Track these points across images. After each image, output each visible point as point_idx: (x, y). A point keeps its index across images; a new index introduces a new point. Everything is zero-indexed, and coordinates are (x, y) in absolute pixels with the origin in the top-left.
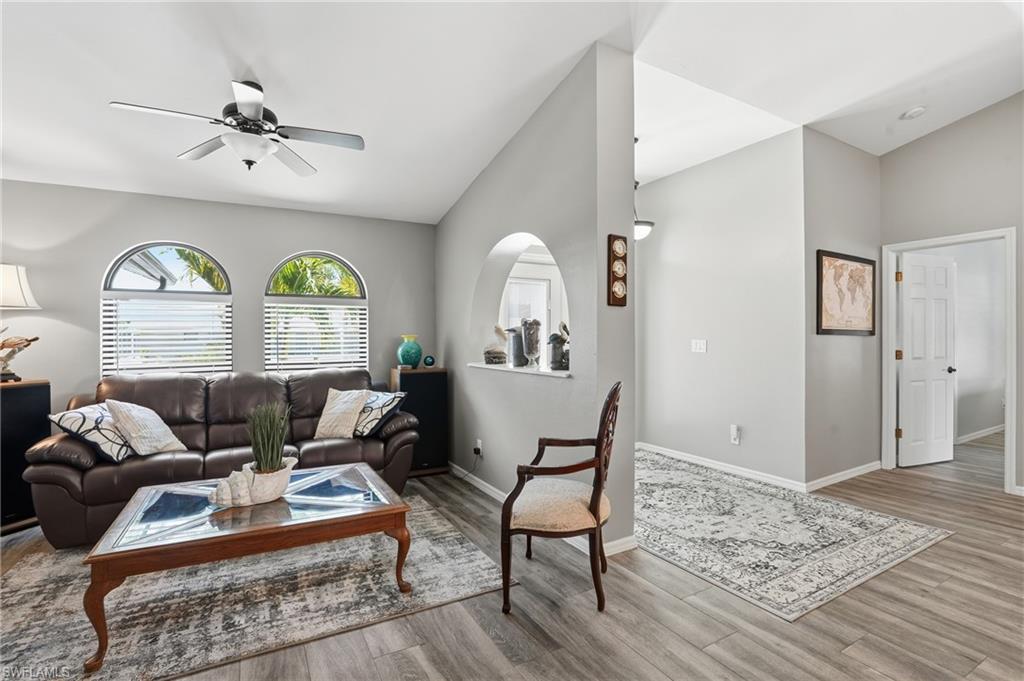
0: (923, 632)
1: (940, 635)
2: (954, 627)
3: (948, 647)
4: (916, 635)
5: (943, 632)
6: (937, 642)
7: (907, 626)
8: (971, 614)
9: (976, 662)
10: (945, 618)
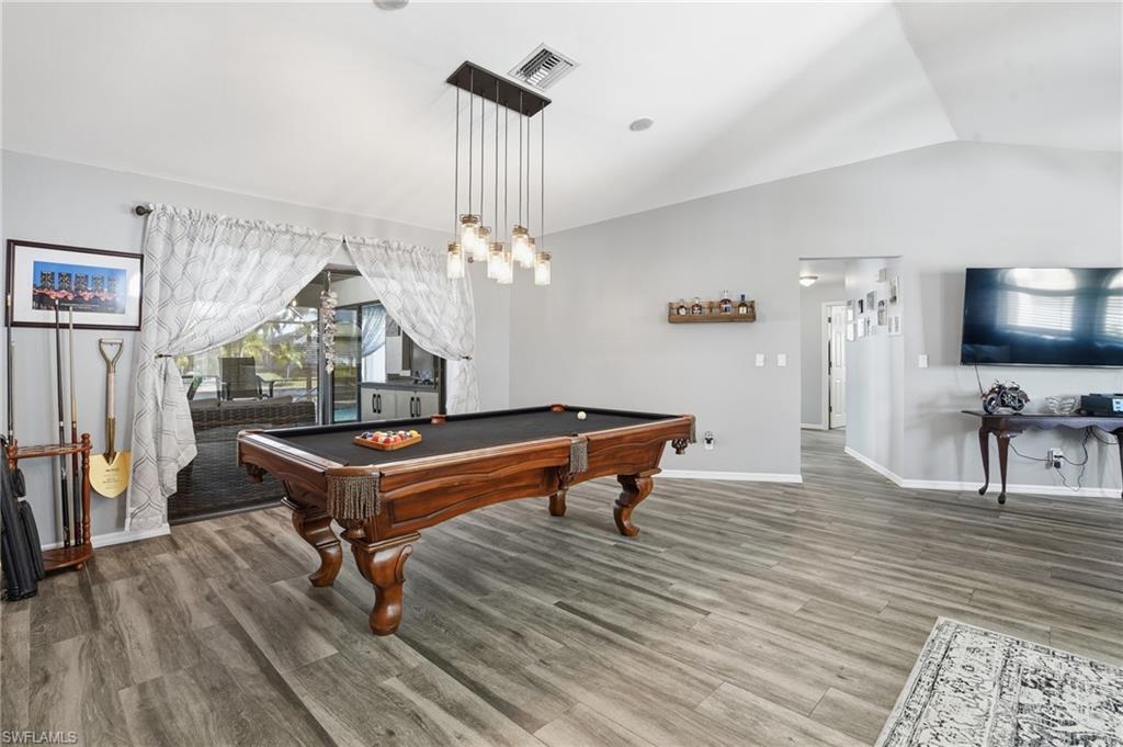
0: (838, 626)
1: (826, 626)
2: (814, 635)
3: (820, 616)
4: (843, 622)
5: (823, 628)
6: (826, 618)
7: (853, 630)
8: (797, 652)
9: (803, 610)
10: (821, 642)
